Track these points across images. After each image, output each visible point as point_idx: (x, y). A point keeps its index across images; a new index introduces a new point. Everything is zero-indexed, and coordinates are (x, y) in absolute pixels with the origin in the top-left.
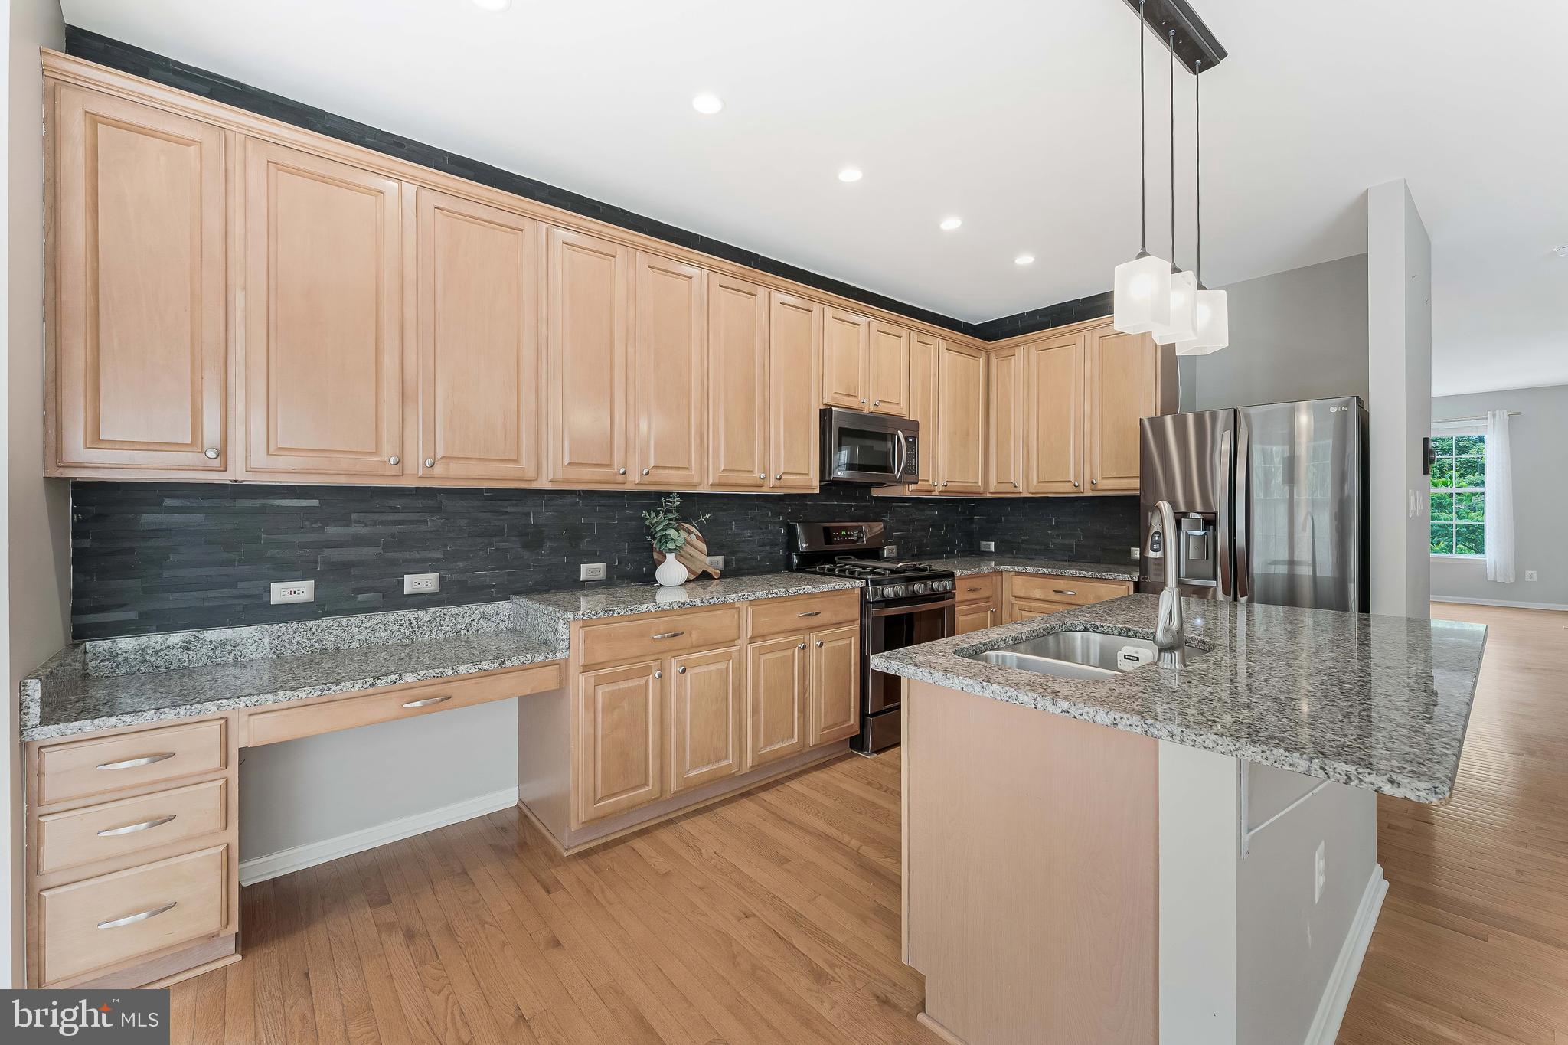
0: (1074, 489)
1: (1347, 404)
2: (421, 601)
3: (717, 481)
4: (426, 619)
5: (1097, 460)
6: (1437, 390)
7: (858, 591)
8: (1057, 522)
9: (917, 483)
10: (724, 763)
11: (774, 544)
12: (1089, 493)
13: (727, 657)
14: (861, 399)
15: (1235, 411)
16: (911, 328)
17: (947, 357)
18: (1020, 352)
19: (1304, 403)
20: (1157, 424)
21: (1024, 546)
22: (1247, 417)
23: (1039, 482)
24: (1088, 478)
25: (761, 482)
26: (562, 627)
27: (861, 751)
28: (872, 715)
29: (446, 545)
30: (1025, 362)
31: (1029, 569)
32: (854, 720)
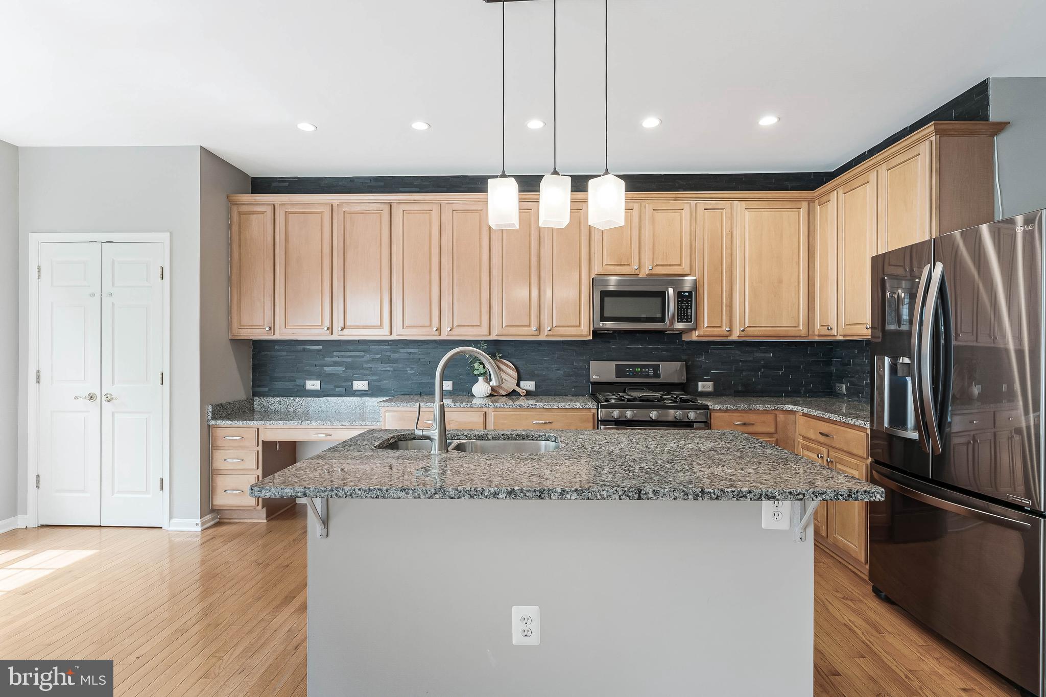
2: (362, 394)
3: (499, 333)
14: (637, 266)
17: (744, 215)
18: (835, 196)
25: (535, 332)
31: (805, 410)
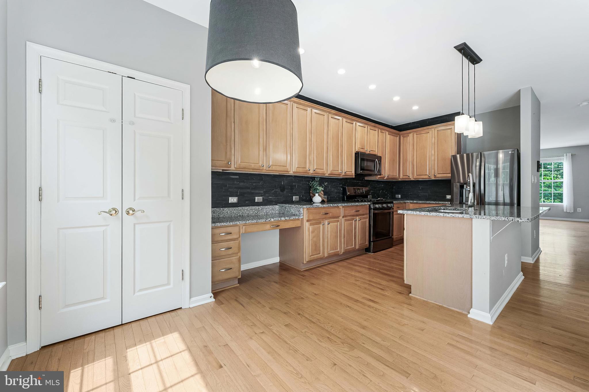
0: (429, 177)
1: (514, 151)
2: (259, 204)
3: (330, 173)
4: (260, 209)
5: (436, 169)
6: (542, 147)
7: (368, 205)
8: (422, 188)
9: (381, 175)
10: (337, 250)
11: (339, 193)
12: (433, 178)
13: (338, 221)
14: (366, 149)
15: (481, 153)
16: (379, 128)
17: (388, 137)
18: (411, 135)
19: (501, 151)
20: (454, 157)
21: (410, 196)
22: (484, 154)
23: (417, 175)
24: (433, 173)
25: (340, 174)
26: (301, 210)
27: (369, 252)
28: (372, 242)
29: (264, 189)
30: (412, 138)
31: (415, 202)
32: (367, 243)
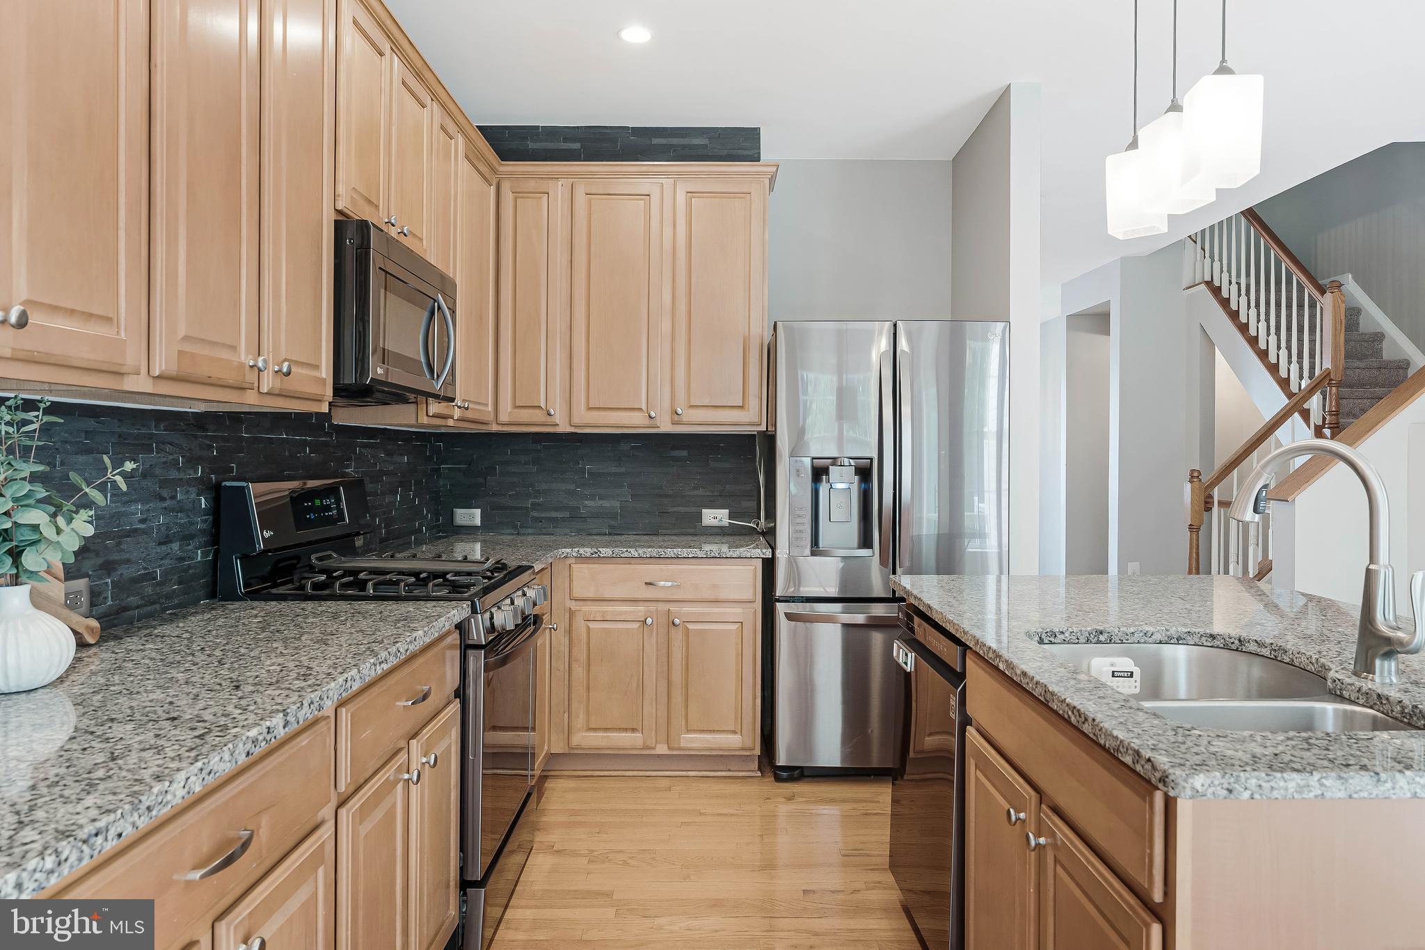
0: (649, 421)
3: (173, 369)
8: (591, 472)
12: (666, 427)
14: (383, 214)
15: (895, 325)
17: (465, 169)
18: (559, 190)
21: (535, 514)
23: (590, 409)
25: (250, 378)
28: (478, 884)
30: (566, 208)
31: (601, 552)
